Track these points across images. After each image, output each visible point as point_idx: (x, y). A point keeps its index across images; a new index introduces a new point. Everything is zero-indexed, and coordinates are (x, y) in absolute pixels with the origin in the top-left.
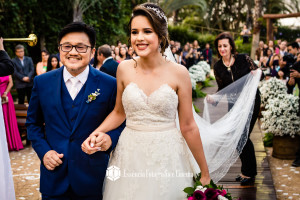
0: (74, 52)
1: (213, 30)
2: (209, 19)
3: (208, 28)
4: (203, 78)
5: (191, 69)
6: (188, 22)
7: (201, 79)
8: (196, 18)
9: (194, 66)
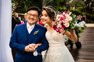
0: (32, 17)
1: (87, 11)
2: (86, 8)
3: (86, 11)
4: (83, 26)
5: (79, 23)
6: (79, 9)
7: (82, 27)
8: (82, 7)
9: (80, 23)
